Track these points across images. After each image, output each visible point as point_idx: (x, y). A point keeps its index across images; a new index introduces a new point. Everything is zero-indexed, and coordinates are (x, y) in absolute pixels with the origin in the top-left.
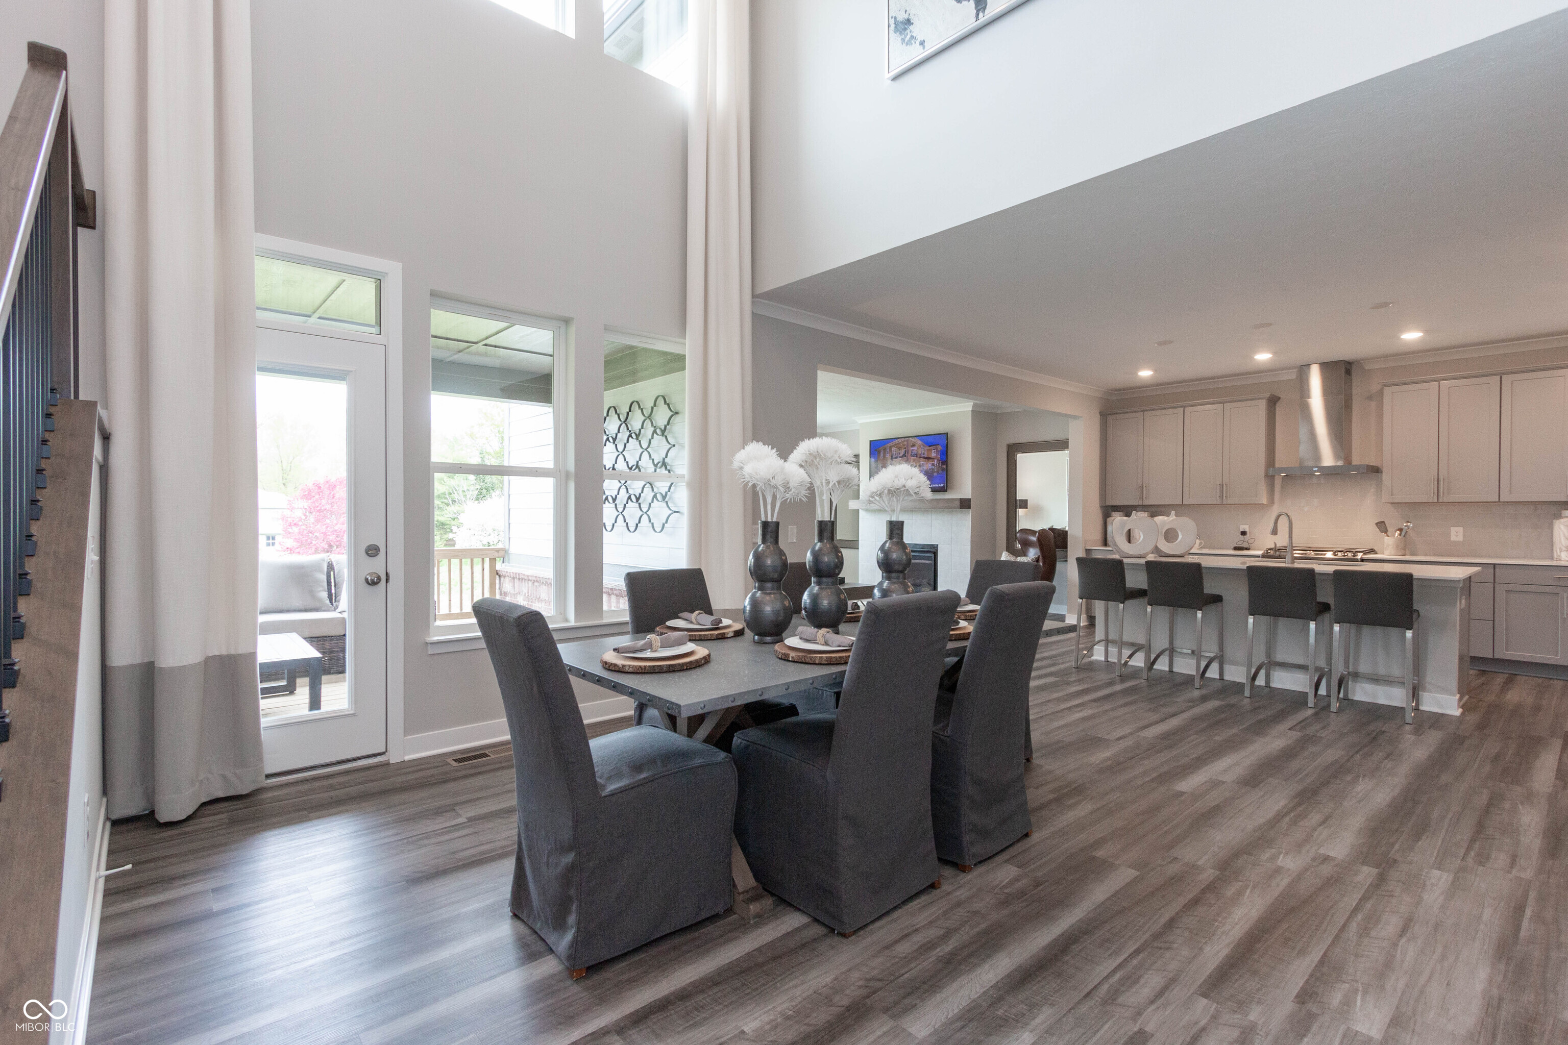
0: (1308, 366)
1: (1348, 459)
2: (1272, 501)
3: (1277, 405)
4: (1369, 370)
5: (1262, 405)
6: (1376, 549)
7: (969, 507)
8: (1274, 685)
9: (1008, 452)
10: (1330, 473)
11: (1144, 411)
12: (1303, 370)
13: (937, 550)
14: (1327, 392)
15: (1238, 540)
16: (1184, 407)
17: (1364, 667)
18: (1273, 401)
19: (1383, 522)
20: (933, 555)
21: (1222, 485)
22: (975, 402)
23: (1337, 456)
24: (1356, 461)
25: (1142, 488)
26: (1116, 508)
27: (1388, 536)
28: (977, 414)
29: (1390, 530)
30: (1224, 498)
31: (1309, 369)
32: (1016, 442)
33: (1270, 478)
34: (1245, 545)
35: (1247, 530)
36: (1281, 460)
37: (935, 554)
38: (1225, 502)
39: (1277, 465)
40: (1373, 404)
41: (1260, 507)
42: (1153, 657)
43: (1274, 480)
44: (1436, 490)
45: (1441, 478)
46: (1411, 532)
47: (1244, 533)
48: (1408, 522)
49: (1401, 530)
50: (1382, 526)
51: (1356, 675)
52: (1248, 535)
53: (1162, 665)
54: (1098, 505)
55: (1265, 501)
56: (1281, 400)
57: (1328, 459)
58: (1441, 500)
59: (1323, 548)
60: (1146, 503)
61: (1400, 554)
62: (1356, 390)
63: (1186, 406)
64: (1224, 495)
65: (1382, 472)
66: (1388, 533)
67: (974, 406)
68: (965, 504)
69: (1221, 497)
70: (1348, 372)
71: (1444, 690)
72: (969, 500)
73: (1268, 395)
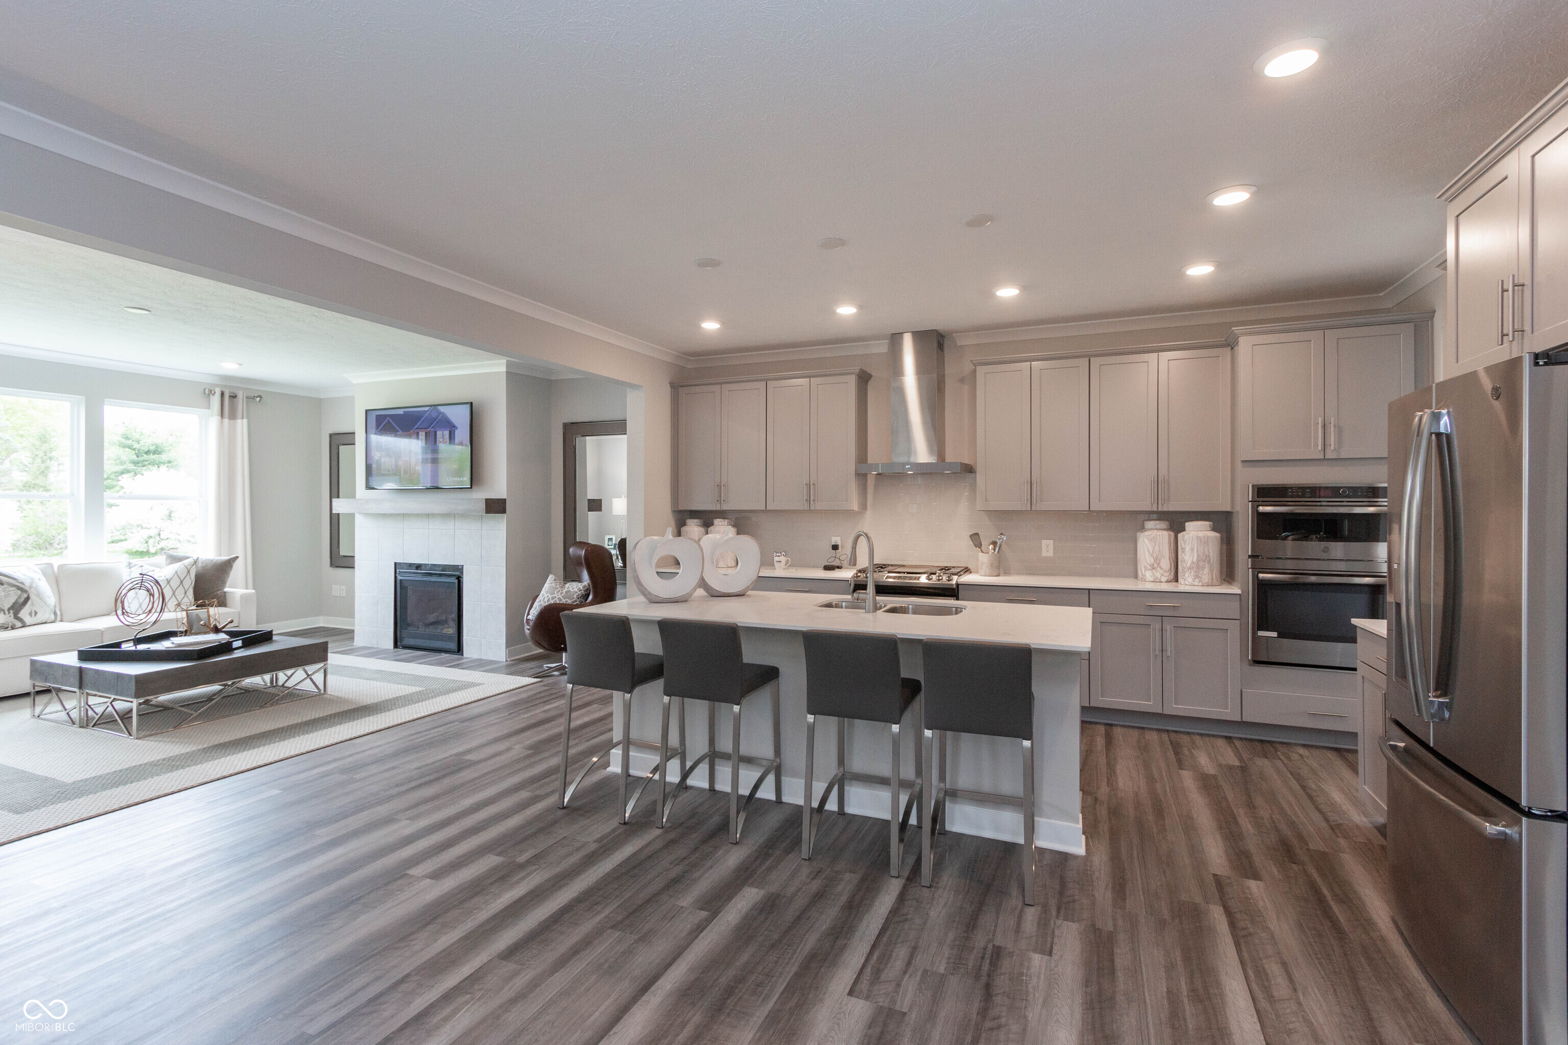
0: (901, 334)
1: (941, 455)
2: (864, 506)
3: (869, 383)
4: (962, 346)
5: (852, 380)
6: (970, 567)
7: (503, 511)
8: (850, 809)
9: (564, 434)
10: (925, 472)
11: (721, 384)
12: (895, 339)
13: (462, 573)
14: (921, 369)
15: (828, 556)
16: (766, 380)
17: (964, 780)
18: (864, 379)
19: (977, 534)
20: (456, 581)
21: (809, 485)
22: (510, 359)
23: (931, 451)
24: (949, 459)
25: (719, 486)
26: (694, 514)
27: (983, 552)
28: (511, 376)
29: (984, 543)
30: (812, 502)
31: (902, 338)
32: (575, 421)
33: (861, 476)
34: (836, 563)
35: (839, 543)
36: (875, 455)
37: (459, 579)
38: (812, 508)
39: (870, 460)
40: (966, 388)
41: (849, 513)
42: (689, 764)
43: (866, 480)
44: (1029, 497)
45: (1034, 478)
46: (1004, 546)
47: (835, 547)
48: (1002, 534)
49: (994, 543)
50: (976, 539)
51: (953, 794)
52: (840, 550)
53: (699, 780)
54: (669, 510)
55: (855, 507)
56: (872, 379)
57: (923, 454)
58: (1034, 508)
59: (916, 567)
60: (725, 507)
61: (995, 574)
62: (950, 370)
63: (769, 380)
64: (812, 499)
65: (975, 472)
66: (983, 548)
67: (509, 365)
68: (495, 507)
69: (808, 500)
70: (941, 346)
71: (1065, 815)
72: (503, 501)
73: (857, 369)
